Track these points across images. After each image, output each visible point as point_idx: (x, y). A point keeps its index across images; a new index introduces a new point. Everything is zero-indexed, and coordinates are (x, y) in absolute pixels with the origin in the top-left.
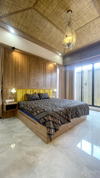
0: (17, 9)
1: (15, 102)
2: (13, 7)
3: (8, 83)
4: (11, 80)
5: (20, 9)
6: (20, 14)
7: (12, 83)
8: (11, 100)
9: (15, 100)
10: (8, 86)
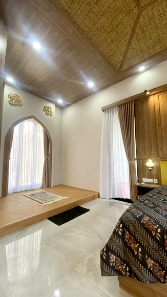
0: (125, 41)
1: (158, 184)
2: (119, 45)
3: (145, 151)
4: (148, 145)
5: (128, 37)
6: (134, 39)
7: (151, 149)
8: (150, 180)
9: (158, 181)
10: (144, 156)
